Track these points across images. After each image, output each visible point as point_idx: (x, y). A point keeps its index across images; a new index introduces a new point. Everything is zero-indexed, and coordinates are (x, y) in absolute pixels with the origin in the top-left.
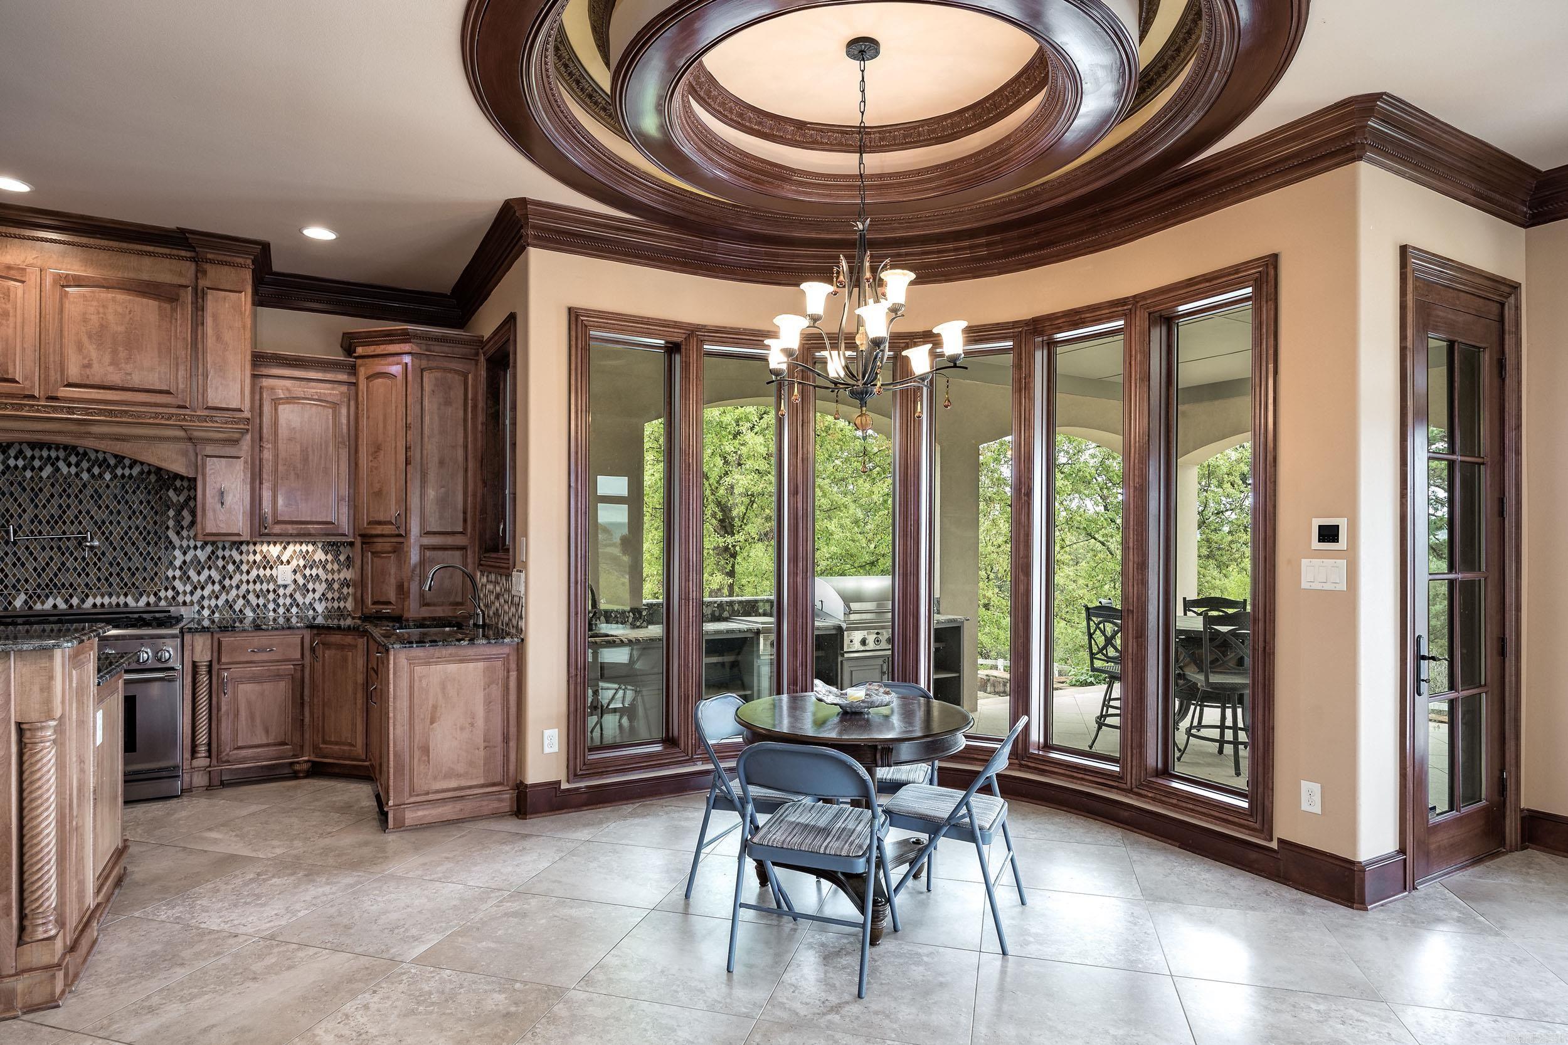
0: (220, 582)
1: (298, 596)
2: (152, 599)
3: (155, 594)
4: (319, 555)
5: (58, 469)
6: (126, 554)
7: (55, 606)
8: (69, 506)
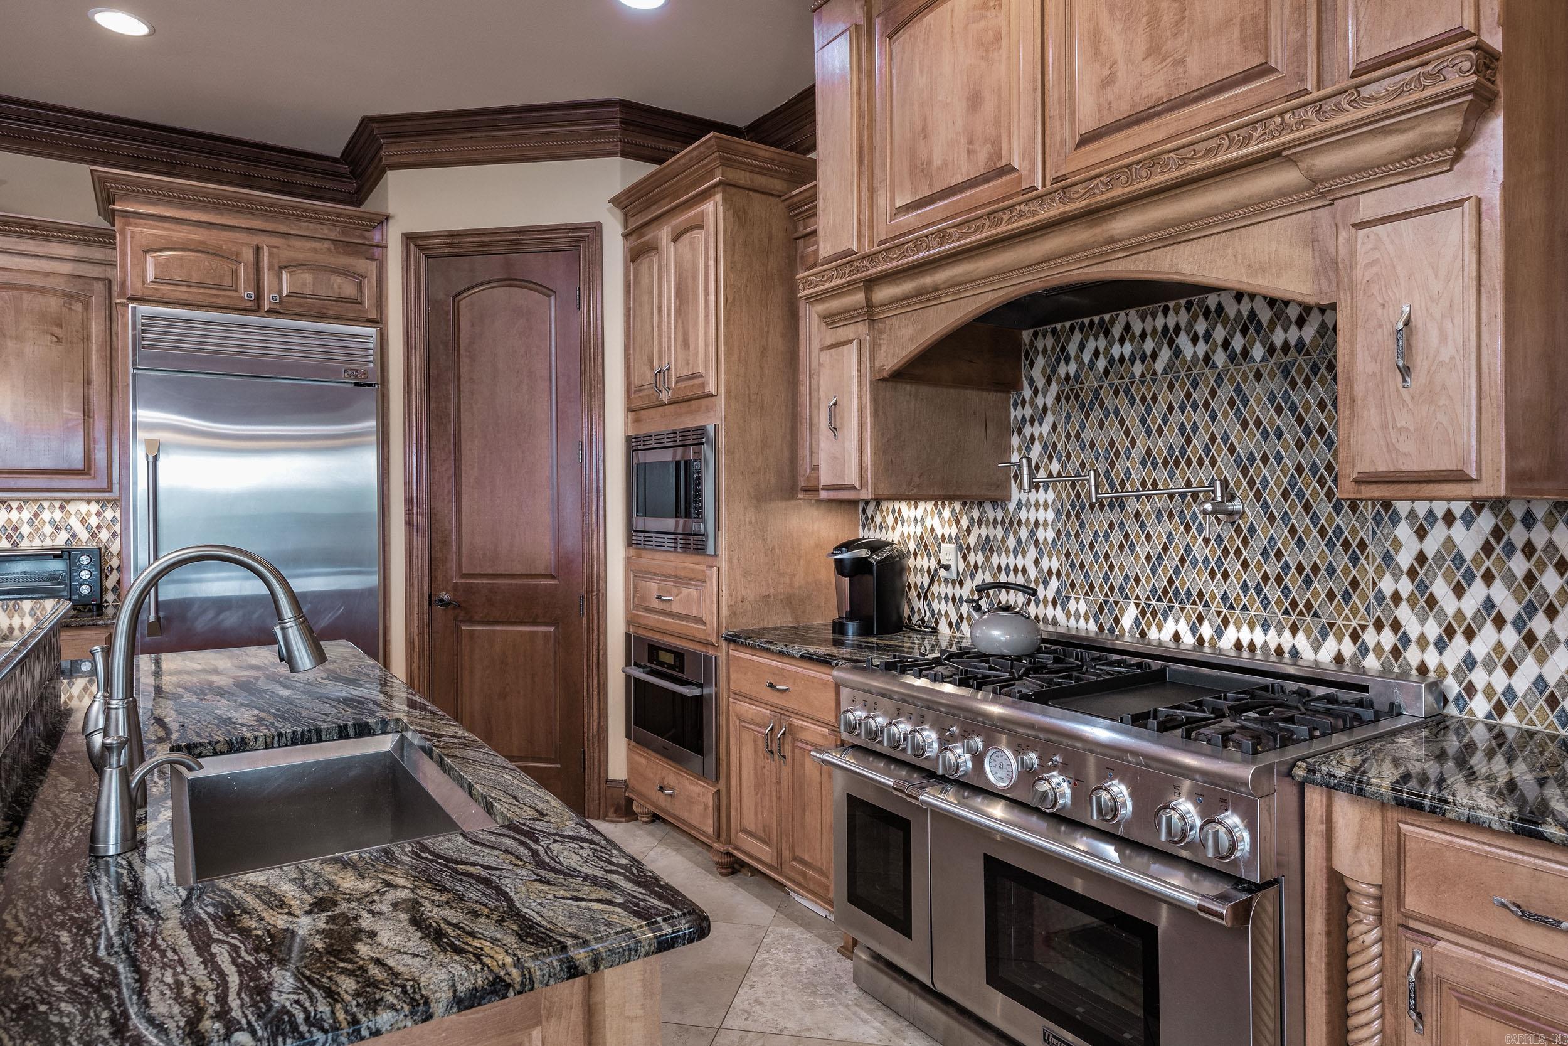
0: (1519, 623)
2: (1348, 648)
3: (1355, 637)
5: (1178, 353)
6: (1293, 531)
7: (1177, 637)
8: (1195, 428)
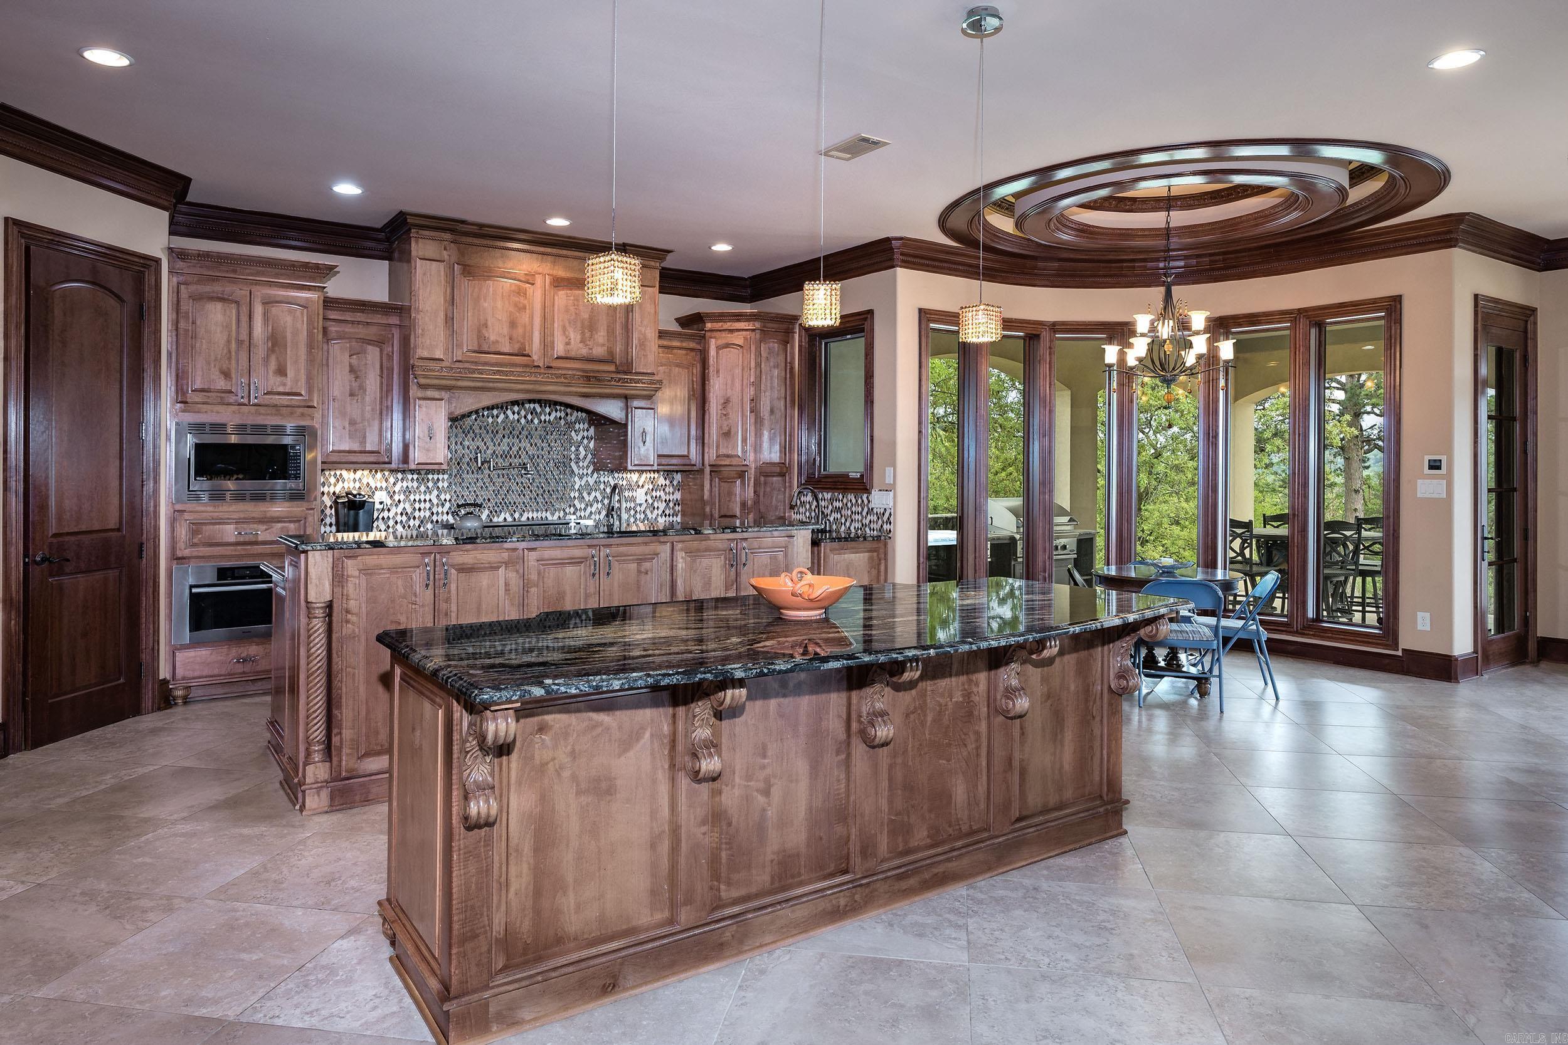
1: (648, 512)
2: (562, 514)
3: (563, 510)
4: (661, 481)
5: (507, 417)
6: (547, 480)
7: (505, 519)
